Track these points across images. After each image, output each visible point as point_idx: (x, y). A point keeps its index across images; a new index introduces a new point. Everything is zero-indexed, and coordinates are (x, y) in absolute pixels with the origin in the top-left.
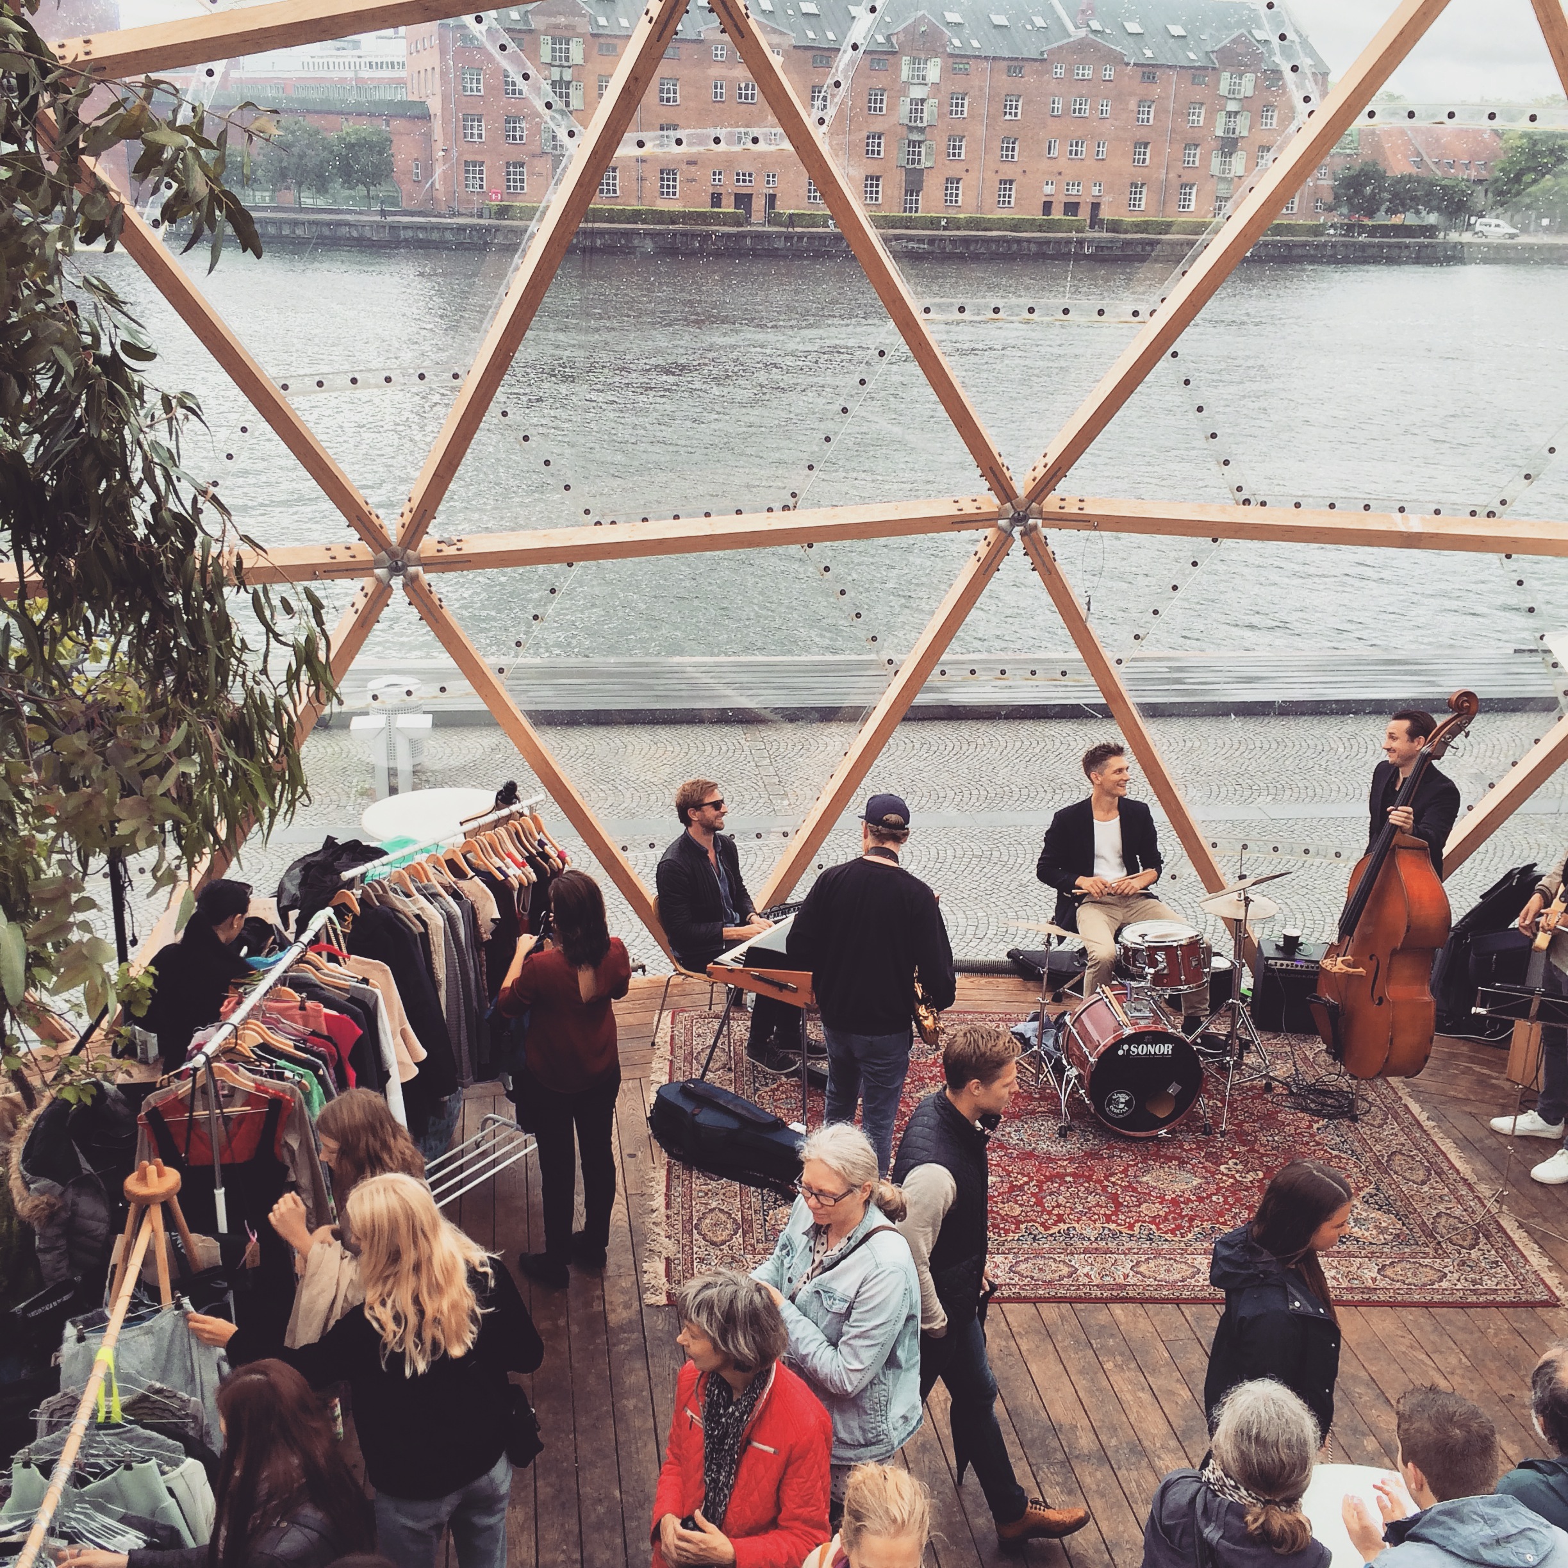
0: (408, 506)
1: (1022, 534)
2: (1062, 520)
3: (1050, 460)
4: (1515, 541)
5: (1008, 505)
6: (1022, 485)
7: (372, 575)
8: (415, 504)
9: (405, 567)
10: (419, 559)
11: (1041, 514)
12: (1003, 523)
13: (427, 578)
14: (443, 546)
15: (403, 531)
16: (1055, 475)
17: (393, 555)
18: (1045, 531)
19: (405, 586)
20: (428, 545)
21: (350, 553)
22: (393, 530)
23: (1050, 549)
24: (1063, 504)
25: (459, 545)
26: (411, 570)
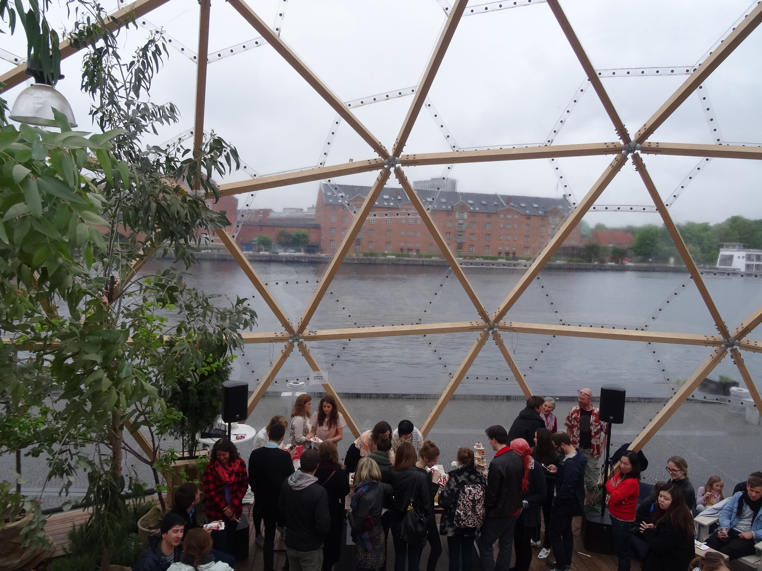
0: (301, 320)
1: (493, 333)
2: (505, 329)
3: (501, 310)
4: (651, 338)
5: (487, 324)
6: (492, 317)
7: (288, 341)
8: (303, 320)
9: (298, 339)
10: (303, 337)
11: (498, 327)
12: (485, 329)
13: (305, 343)
14: (311, 333)
15: (298, 328)
16: (502, 315)
17: (295, 336)
18: (499, 332)
19: (298, 345)
20: (306, 333)
21: (282, 334)
22: (296, 328)
23: (501, 338)
24: (505, 324)
25: (316, 333)
26: (300, 340)
